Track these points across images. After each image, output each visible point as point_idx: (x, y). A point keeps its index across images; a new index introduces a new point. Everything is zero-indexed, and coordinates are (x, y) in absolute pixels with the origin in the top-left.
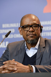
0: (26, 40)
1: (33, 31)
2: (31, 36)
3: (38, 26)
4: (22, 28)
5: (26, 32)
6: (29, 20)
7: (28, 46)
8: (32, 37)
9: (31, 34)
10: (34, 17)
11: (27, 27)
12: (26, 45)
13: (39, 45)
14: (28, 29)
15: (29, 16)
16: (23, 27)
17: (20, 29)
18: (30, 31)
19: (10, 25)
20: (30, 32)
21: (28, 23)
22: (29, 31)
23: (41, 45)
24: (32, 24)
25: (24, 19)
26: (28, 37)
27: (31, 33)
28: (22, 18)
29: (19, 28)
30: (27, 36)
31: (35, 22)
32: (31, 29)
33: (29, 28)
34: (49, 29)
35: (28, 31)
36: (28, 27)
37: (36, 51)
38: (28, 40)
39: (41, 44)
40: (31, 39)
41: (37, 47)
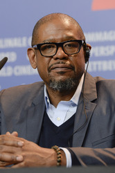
0: (48, 81)
1: (65, 58)
2: (59, 70)
3: (79, 44)
4: (35, 49)
5: (47, 59)
6: (55, 29)
7: (52, 97)
8: (62, 73)
9: (60, 65)
10: (67, 22)
11: (49, 47)
12: (46, 95)
13: (82, 94)
14: (51, 52)
15: (54, 18)
16: (40, 47)
17: (32, 54)
18: (57, 59)
19: (3, 43)
20: (58, 61)
21: (51, 38)
22: (55, 56)
23: (87, 94)
24: (62, 39)
25: (42, 27)
26: (52, 73)
27: (59, 63)
28: (37, 24)
29: (30, 50)
30: (50, 69)
31: (70, 34)
32: (60, 53)
33: (55, 49)
34: (106, 52)
35: (52, 57)
36: (53, 47)
37: (73, 110)
38: (51, 81)
39: (87, 92)
40: (60, 78)
41: (75, 99)
